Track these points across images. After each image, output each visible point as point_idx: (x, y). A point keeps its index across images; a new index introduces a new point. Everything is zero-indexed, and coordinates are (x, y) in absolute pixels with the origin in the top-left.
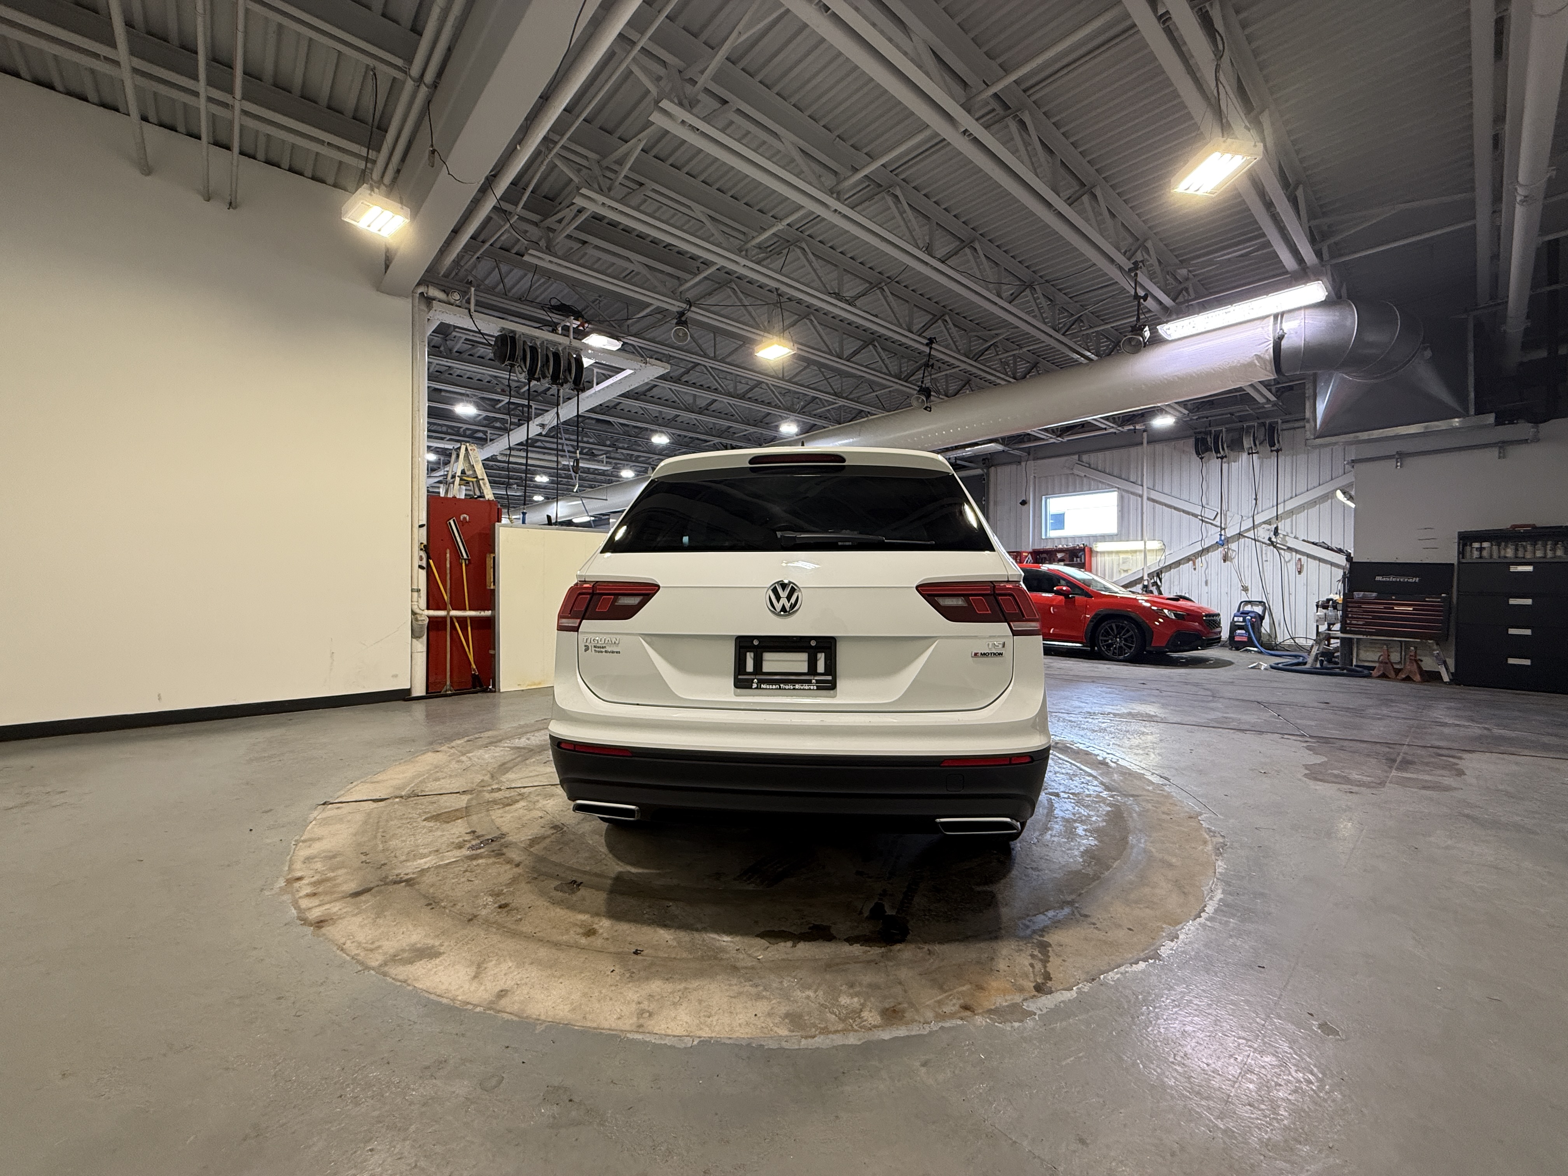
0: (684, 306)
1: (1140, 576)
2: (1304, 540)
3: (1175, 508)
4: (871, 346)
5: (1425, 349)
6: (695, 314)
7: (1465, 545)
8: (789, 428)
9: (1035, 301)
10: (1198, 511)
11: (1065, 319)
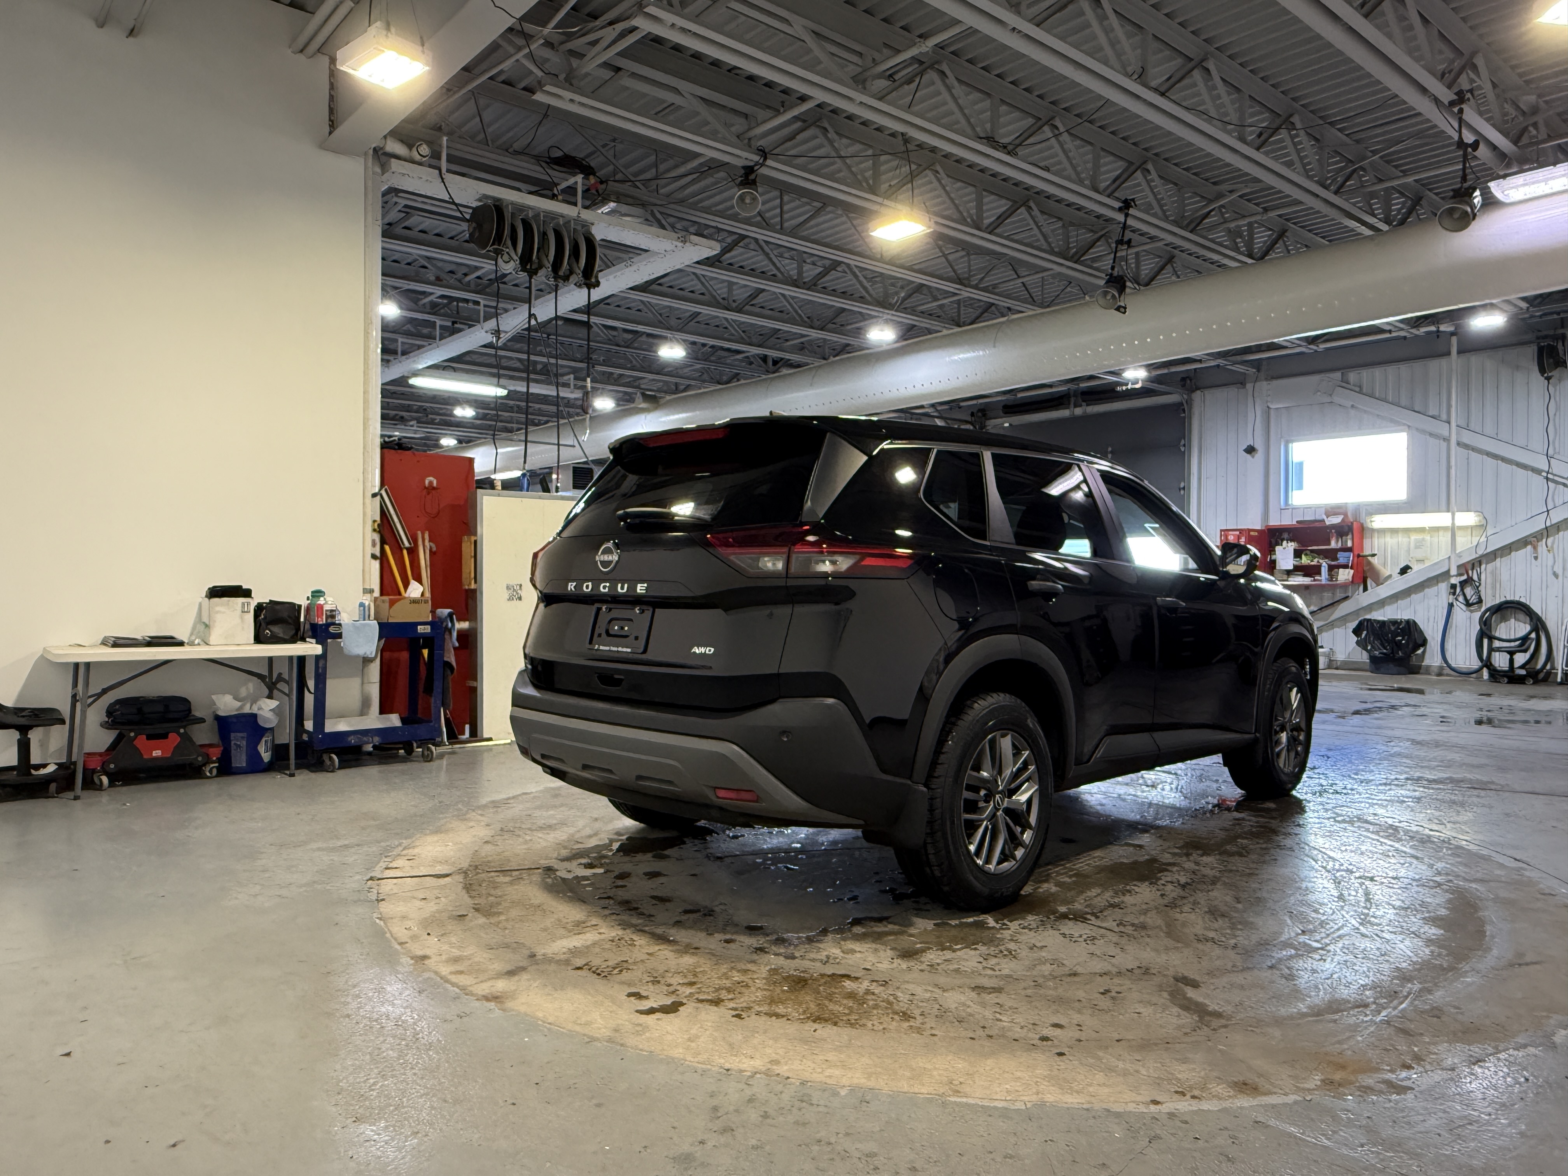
0: (756, 158)
1: (1445, 569)
3: (1504, 460)
4: (1023, 209)
6: (773, 169)
8: (881, 334)
9: (1295, 145)
10: (1543, 465)
11: (1339, 170)
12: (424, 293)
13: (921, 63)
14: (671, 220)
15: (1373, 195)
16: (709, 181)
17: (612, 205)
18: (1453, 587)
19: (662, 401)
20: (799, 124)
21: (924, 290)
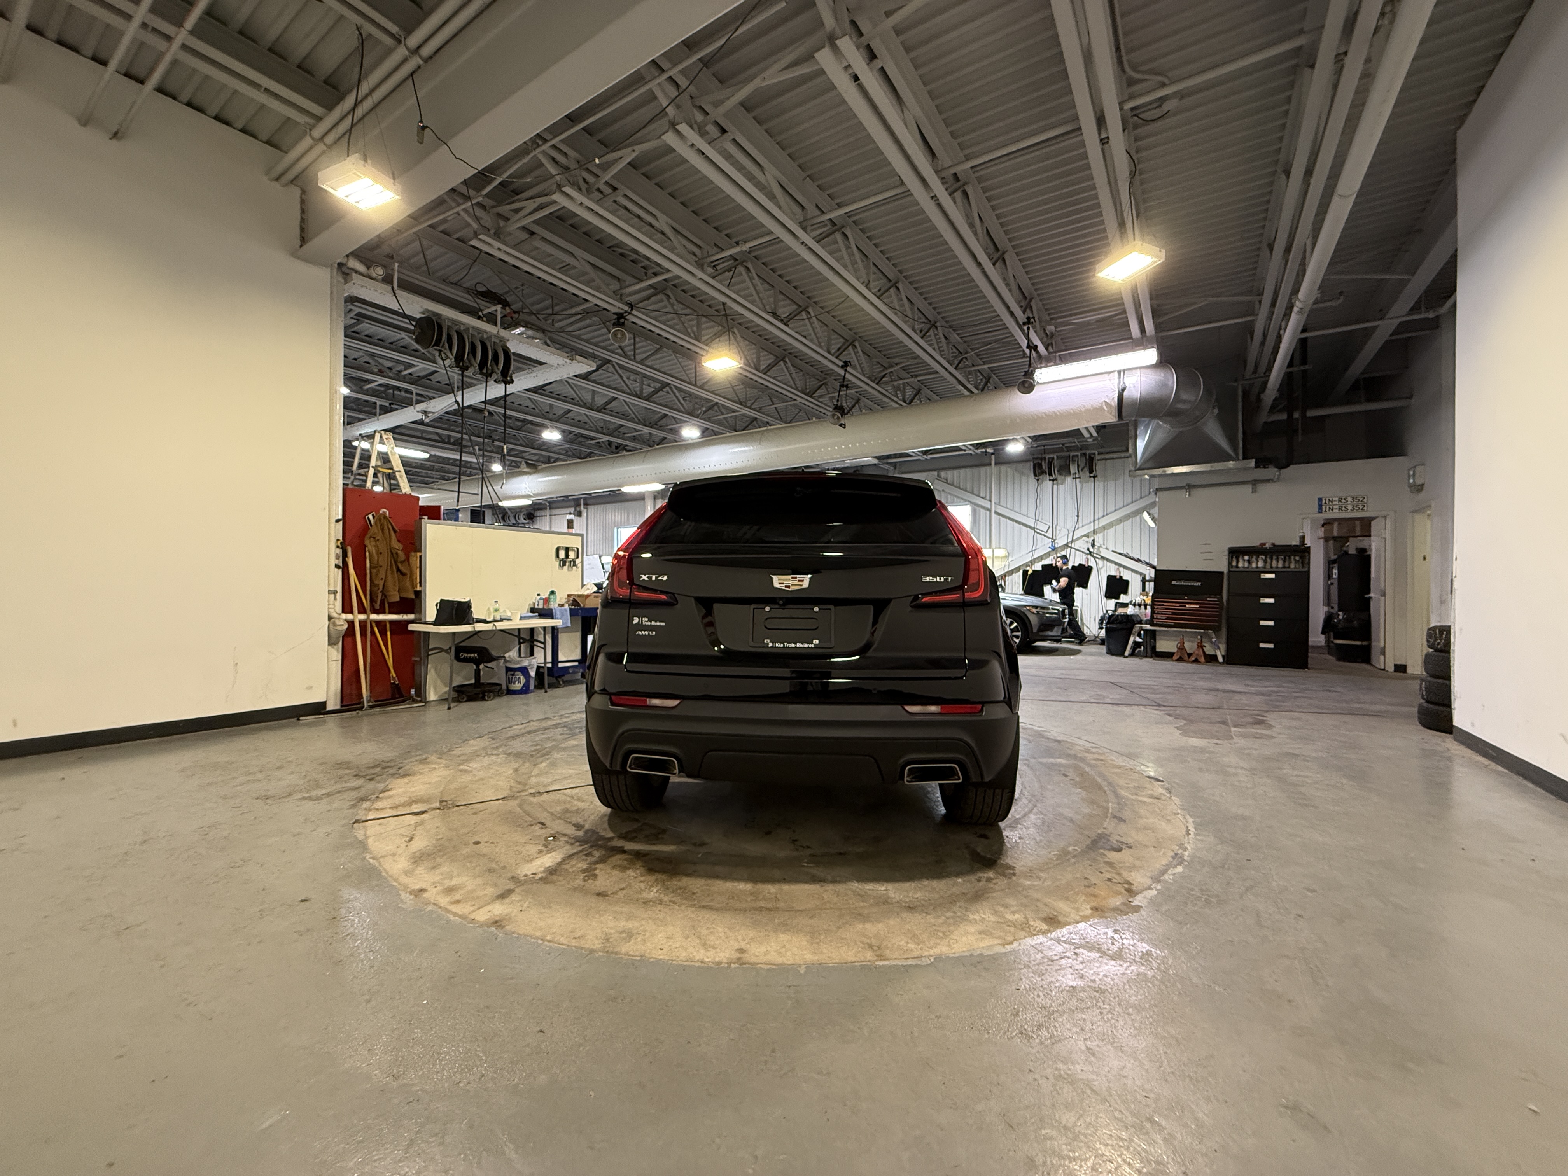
0: (626, 308)
2: (1113, 551)
3: (1017, 521)
4: (782, 363)
5: (1214, 407)
6: (633, 316)
7: (1233, 558)
8: (690, 432)
9: (937, 338)
10: (1034, 524)
11: (956, 357)
12: (369, 381)
13: (736, 260)
14: (557, 346)
15: (970, 373)
16: (588, 322)
17: (521, 329)
19: (539, 468)
20: (652, 290)
21: (716, 407)
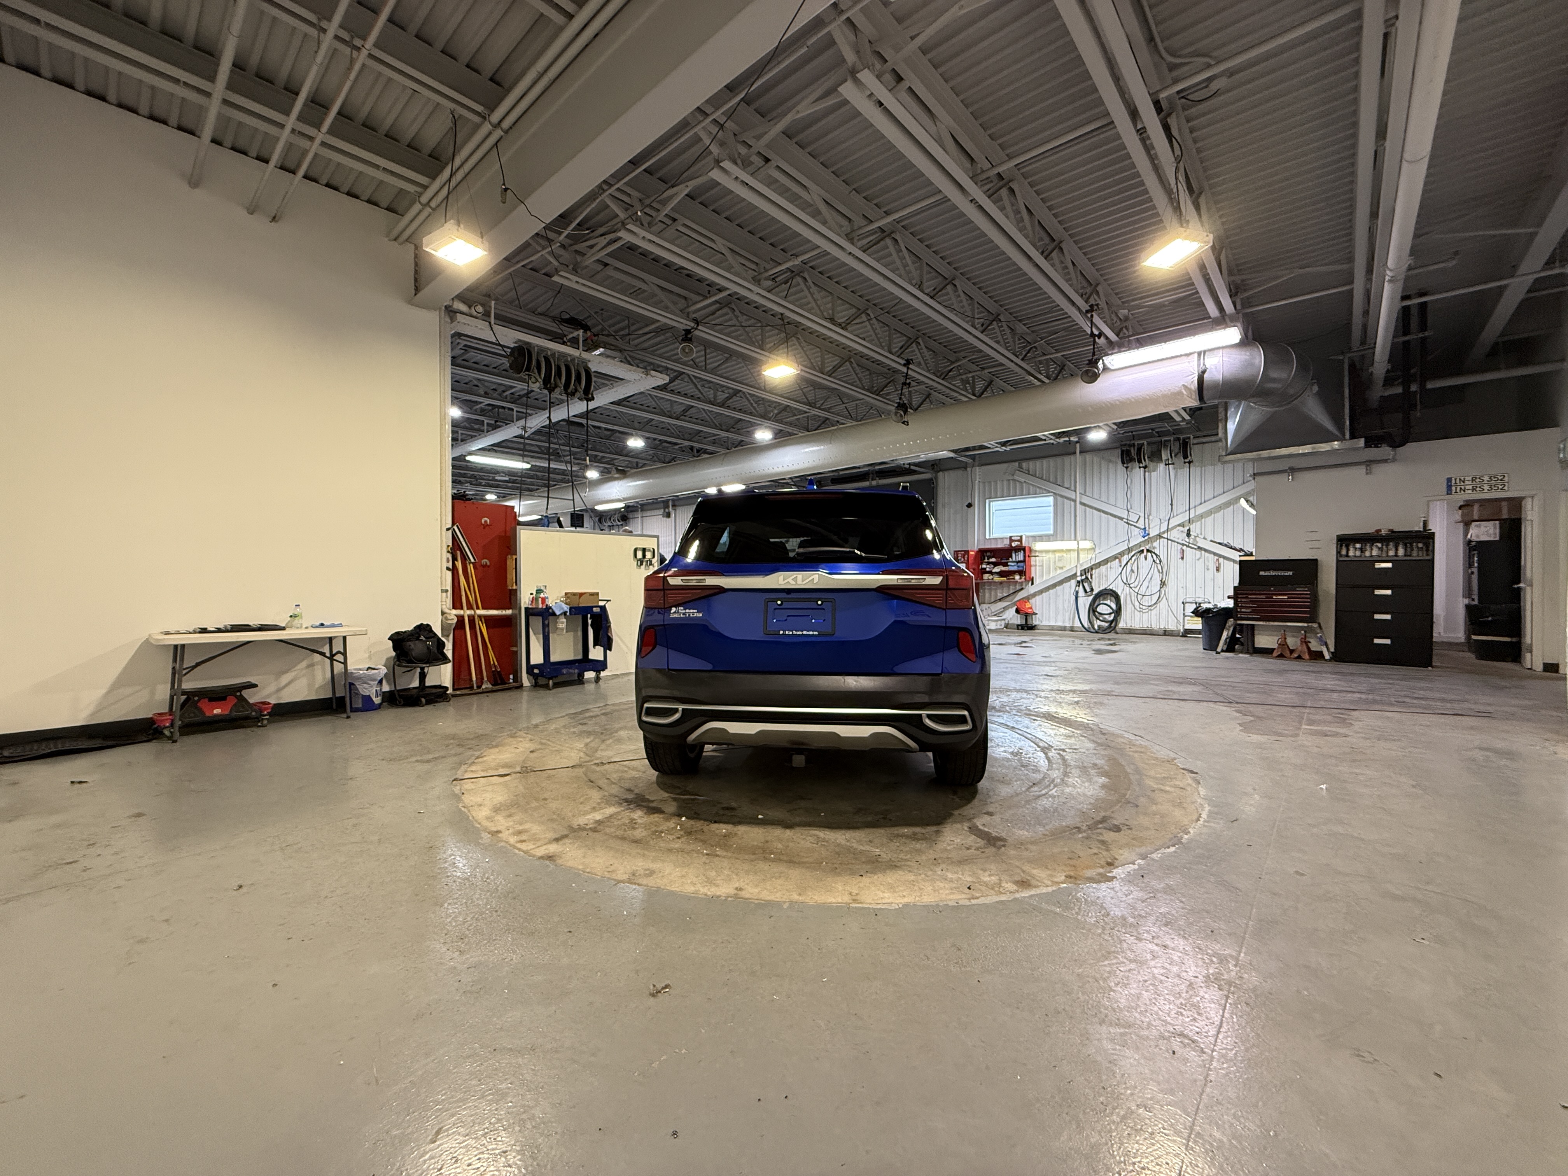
0: (692, 324)
1: (1074, 572)
2: (1212, 541)
3: (1104, 512)
4: (847, 363)
5: (1313, 384)
6: (702, 333)
7: (1341, 546)
8: (763, 435)
9: (1001, 331)
10: (1124, 515)
11: (1024, 347)
12: (477, 403)
13: (793, 272)
14: (637, 361)
15: (1041, 362)
16: (662, 337)
17: (602, 350)
18: (1079, 582)
19: (628, 474)
20: (718, 305)
21: (788, 409)
